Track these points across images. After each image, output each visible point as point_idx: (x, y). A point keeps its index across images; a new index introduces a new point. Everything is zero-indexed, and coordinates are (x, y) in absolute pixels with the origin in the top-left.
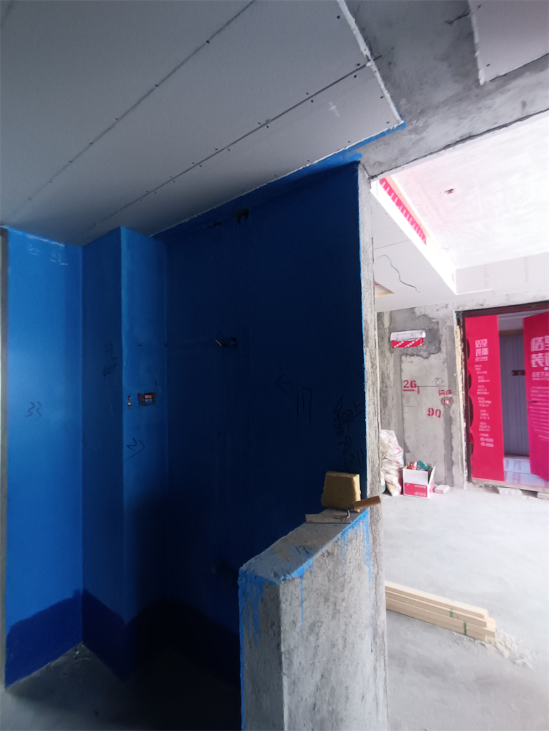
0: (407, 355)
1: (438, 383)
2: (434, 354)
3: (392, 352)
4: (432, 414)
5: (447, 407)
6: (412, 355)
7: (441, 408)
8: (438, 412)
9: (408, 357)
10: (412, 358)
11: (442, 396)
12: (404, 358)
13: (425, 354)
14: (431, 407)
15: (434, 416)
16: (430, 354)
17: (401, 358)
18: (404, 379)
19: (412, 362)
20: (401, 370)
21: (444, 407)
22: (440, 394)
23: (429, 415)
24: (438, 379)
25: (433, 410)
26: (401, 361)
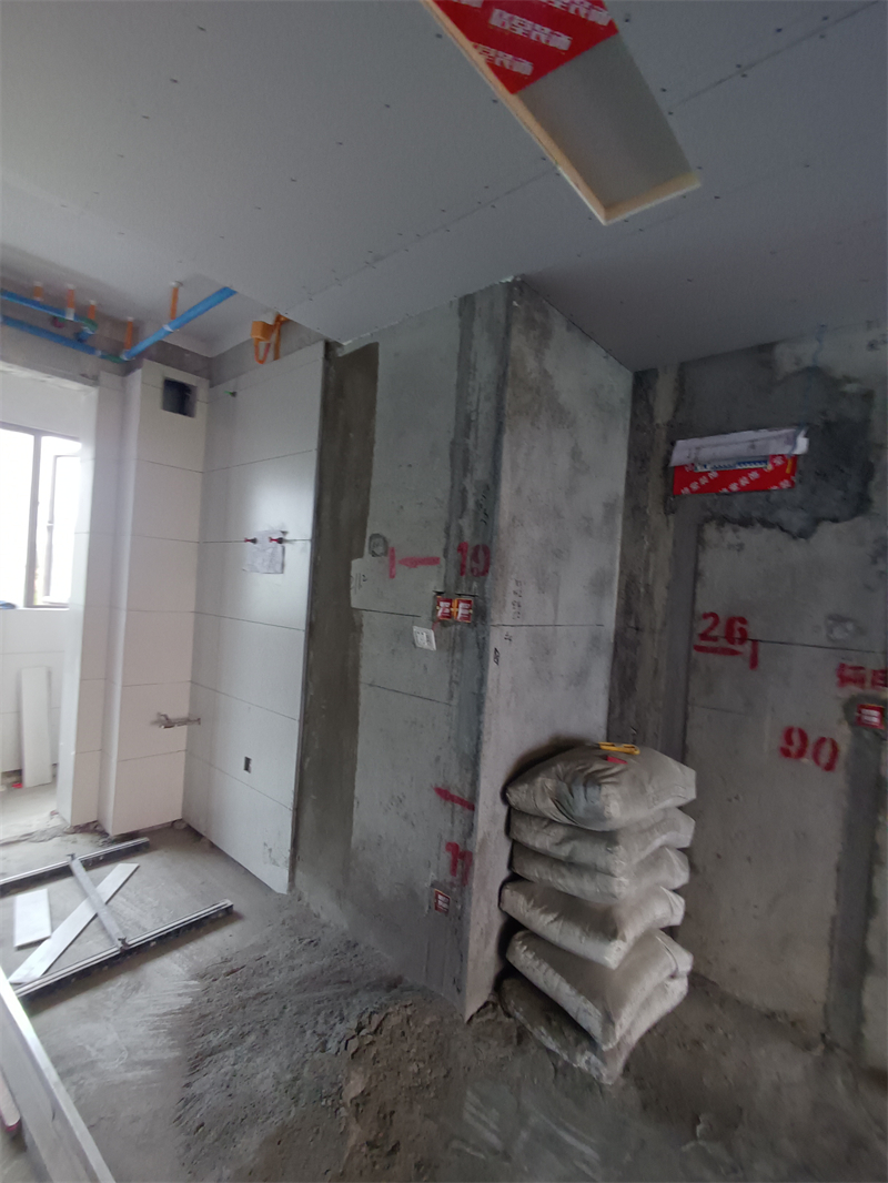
0: (723, 521)
1: (838, 634)
2: (835, 520)
3: (669, 510)
4: (801, 753)
5: (867, 734)
6: (745, 522)
7: (843, 735)
8: (826, 750)
9: (728, 528)
10: (744, 533)
11: (853, 690)
12: (711, 532)
13: (796, 520)
14: (796, 724)
15: (807, 760)
16: (817, 521)
17: (700, 529)
18: (703, 606)
19: (741, 547)
20: (697, 575)
21: (857, 735)
22: (844, 680)
23: (786, 753)
24: (839, 619)
25: (803, 736)
26: (700, 541)
